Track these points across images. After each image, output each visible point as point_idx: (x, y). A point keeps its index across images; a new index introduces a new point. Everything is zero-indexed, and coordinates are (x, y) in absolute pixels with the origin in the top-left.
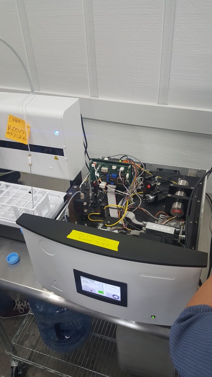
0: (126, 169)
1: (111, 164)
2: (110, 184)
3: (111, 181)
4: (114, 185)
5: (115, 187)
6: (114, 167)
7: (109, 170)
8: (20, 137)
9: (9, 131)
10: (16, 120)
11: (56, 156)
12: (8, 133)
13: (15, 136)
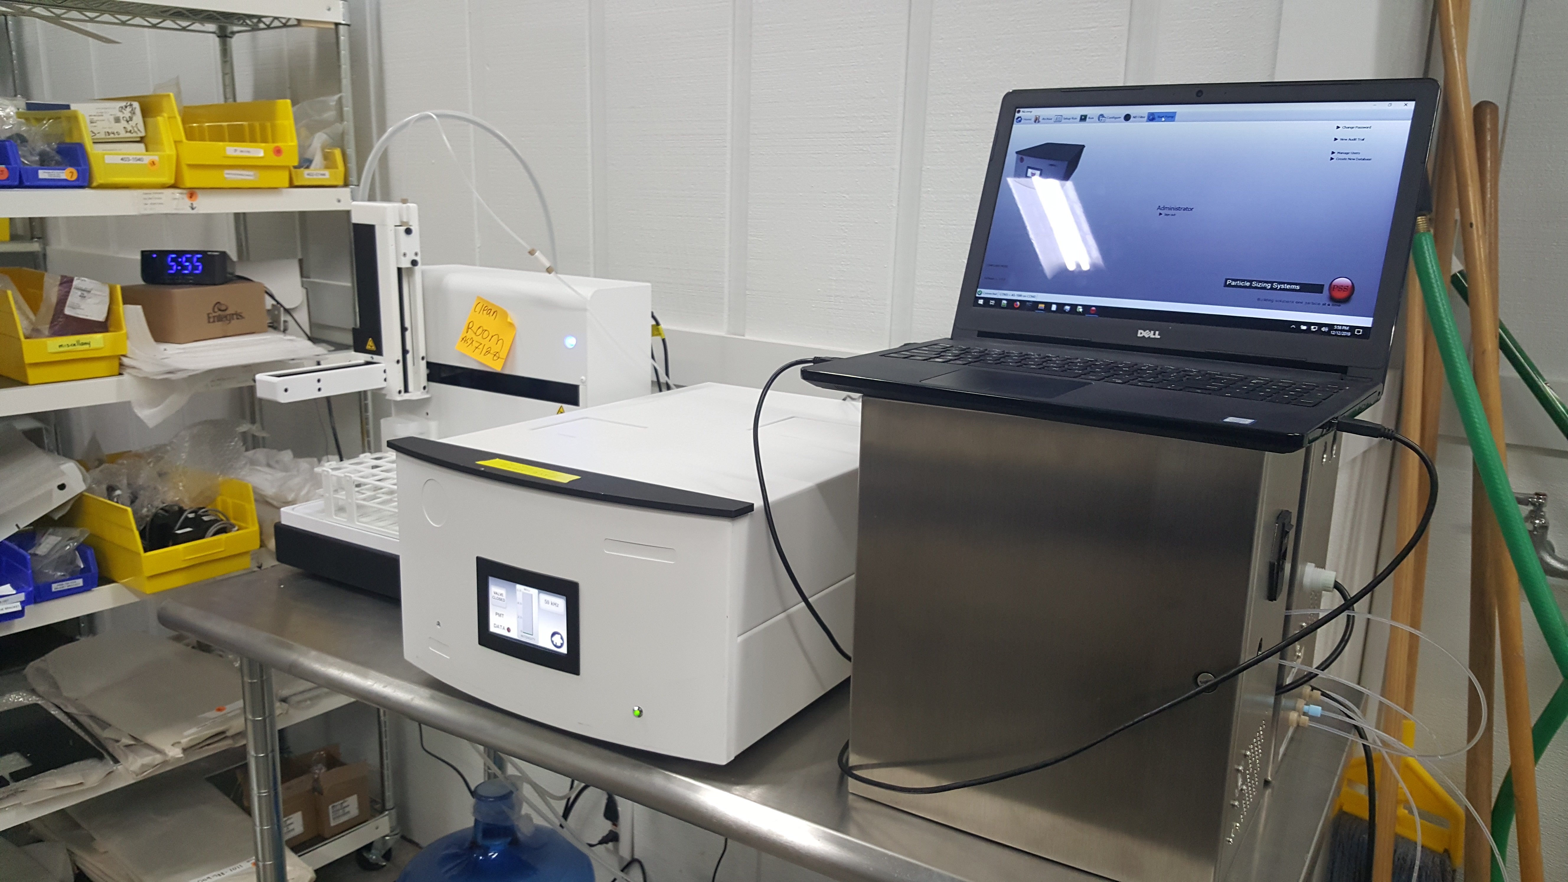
8: (488, 352)
9: (467, 335)
10: (489, 311)
11: (560, 405)
12: (464, 339)
13: (477, 348)
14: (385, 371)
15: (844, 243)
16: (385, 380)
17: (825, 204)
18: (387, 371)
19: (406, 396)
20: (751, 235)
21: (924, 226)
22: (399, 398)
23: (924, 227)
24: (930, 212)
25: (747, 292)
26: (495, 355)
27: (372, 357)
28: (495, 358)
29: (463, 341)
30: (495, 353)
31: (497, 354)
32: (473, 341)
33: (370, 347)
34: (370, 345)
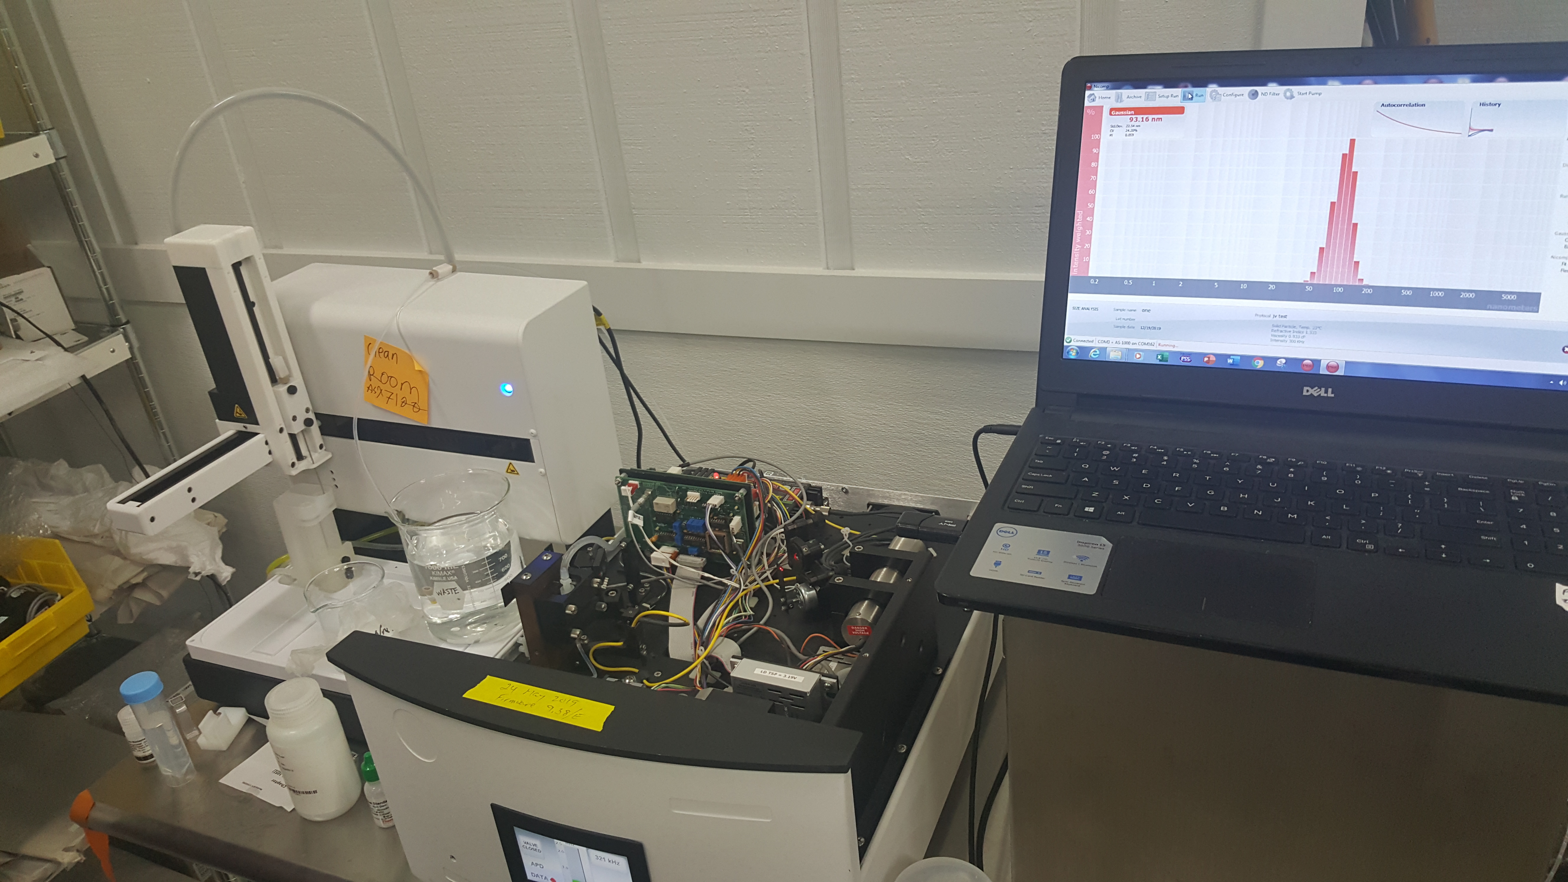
0: (729, 499)
1: (684, 487)
2: (687, 554)
3: (689, 543)
4: (698, 556)
5: (700, 561)
6: (693, 496)
7: (678, 504)
8: (404, 403)
9: (371, 383)
10: (386, 353)
11: (509, 461)
12: (370, 388)
13: (389, 398)
14: (267, 443)
15: (752, 146)
16: (270, 453)
17: (719, 101)
18: (269, 442)
19: (302, 466)
20: (626, 144)
21: (853, 120)
22: (294, 472)
23: (853, 122)
24: (858, 103)
25: (634, 212)
26: (414, 406)
27: (244, 427)
28: (416, 410)
29: (370, 391)
30: (413, 404)
31: (416, 405)
32: (381, 390)
33: (238, 415)
34: (237, 412)
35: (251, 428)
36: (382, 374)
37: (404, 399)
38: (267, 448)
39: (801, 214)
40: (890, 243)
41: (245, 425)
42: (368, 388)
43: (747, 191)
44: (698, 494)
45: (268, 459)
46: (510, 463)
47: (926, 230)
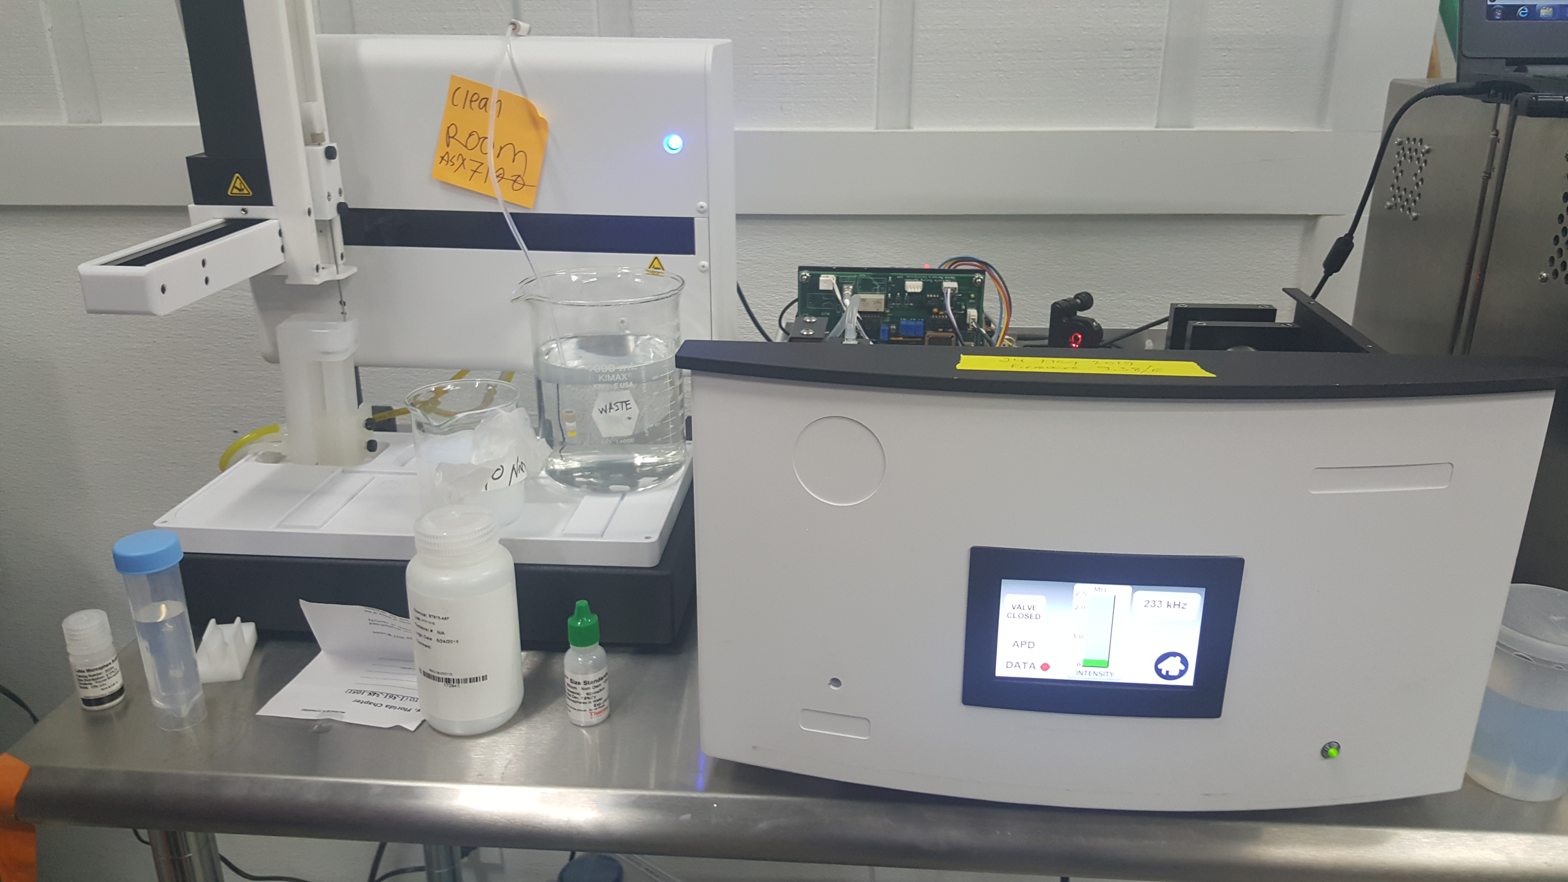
0: (963, 289)
1: (899, 277)
6: (914, 287)
7: (887, 301)
8: (500, 177)
9: (448, 149)
10: (484, 101)
11: (654, 255)
12: (446, 158)
13: (475, 171)
14: (278, 234)
16: (284, 247)
18: (283, 232)
22: (315, 280)
26: (515, 181)
27: (243, 210)
28: (517, 186)
29: (444, 162)
30: (514, 178)
31: (519, 179)
32: (464, 160)
33: (235, 191)
34: (235, 187)
35: (254, 211)
36: (470, 135)
37: (501, 172)
38: (278, 243)
39: (854, 61)
40: (958, 95)
41: (245, 207)
42: (443, 158)
43: (789, 33)
44: (920, 283)
45: (278, 259)
46: (656, 258)
47: (1002, 78)
